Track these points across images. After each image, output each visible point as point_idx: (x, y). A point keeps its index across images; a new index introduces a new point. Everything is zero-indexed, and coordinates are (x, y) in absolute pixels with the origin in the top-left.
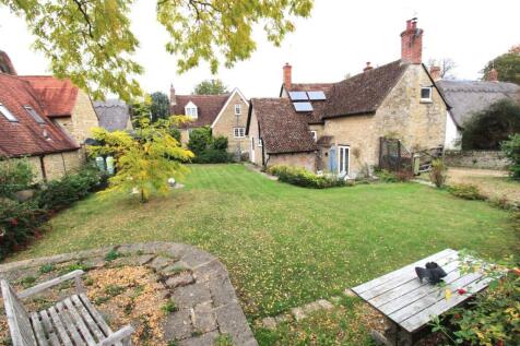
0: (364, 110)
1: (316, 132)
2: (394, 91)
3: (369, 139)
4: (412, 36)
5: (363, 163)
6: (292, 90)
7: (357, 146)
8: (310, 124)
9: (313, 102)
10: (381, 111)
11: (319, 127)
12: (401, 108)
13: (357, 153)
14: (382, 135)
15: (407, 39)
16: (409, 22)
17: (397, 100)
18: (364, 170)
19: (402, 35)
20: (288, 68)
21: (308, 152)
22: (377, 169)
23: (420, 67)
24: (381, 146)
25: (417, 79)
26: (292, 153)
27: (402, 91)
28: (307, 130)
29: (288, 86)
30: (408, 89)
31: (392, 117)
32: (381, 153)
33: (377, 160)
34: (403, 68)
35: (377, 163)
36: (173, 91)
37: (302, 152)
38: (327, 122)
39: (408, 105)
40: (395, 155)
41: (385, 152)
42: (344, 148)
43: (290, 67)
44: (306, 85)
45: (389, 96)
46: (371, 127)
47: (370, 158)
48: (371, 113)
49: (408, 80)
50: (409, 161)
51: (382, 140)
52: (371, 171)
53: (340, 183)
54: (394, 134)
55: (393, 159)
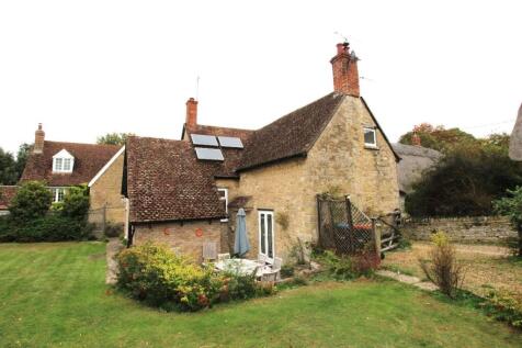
0: (291, 153)
1: (227, 191)
2: (329, 127)
3: (300, 198)
4: (345, 61)
5: (294, 238)
6: (197, 133)
7: (283, 210)
8: (217, 178)
9: (225, 149)
10: (315, 155)
11: (232, 183)
12: (341, 153)
13: (284, 222)
14: (320, 192)
15: (340, 65)
16: (339, 45)
17: (336, 141)
18: (296, 250)
19: (332, 61)
20: (192, 104)
21: (210, 220)
22: (318, 249)
23: (358, 101)
24: (319, 209)
25: (357, 117)
26: (181, 222)
27: (340, 129)
28: (210, 186)
29: (190, 127)
30: (347, 127)
31: (332, 164)
32: (320, 219)
33: (315, 231)
34: (339, 99)
35: (316, 237)
36: (40, 134)
37: (199, 220)
38: (243, 176)
39: (349, 149)
40: (345, 224)
41: (326, 220)
42: (266, 213)
43: (196, 103)
44: (218, 129)
45: (324, 134)
46: (302, 179)
47: (304, 230)
48: (300, 157)
49: (346, 115)
50: (368, 234)
51: (321, 200)
52: (308, 252)
53: (245, 290)
54: (337, 189)
55: (341, 230)
